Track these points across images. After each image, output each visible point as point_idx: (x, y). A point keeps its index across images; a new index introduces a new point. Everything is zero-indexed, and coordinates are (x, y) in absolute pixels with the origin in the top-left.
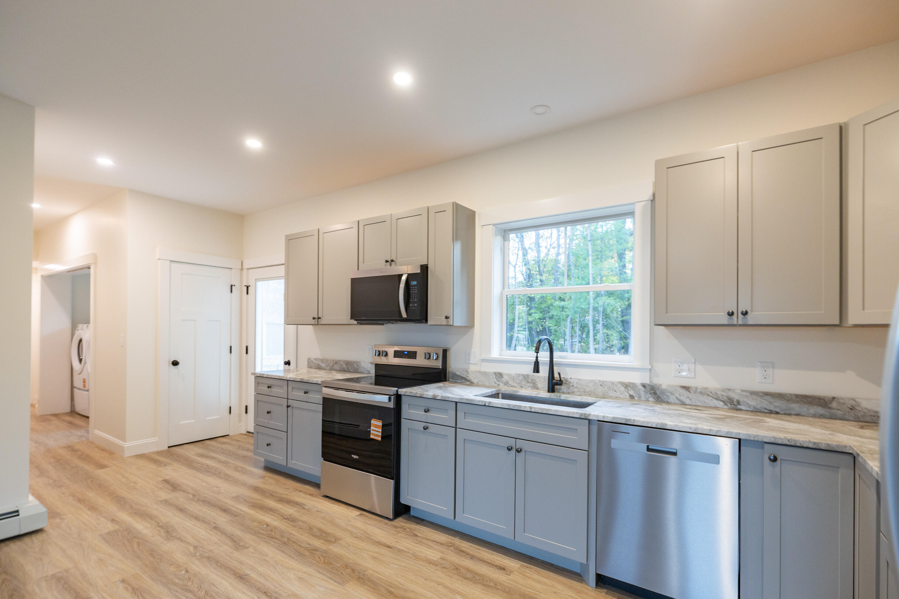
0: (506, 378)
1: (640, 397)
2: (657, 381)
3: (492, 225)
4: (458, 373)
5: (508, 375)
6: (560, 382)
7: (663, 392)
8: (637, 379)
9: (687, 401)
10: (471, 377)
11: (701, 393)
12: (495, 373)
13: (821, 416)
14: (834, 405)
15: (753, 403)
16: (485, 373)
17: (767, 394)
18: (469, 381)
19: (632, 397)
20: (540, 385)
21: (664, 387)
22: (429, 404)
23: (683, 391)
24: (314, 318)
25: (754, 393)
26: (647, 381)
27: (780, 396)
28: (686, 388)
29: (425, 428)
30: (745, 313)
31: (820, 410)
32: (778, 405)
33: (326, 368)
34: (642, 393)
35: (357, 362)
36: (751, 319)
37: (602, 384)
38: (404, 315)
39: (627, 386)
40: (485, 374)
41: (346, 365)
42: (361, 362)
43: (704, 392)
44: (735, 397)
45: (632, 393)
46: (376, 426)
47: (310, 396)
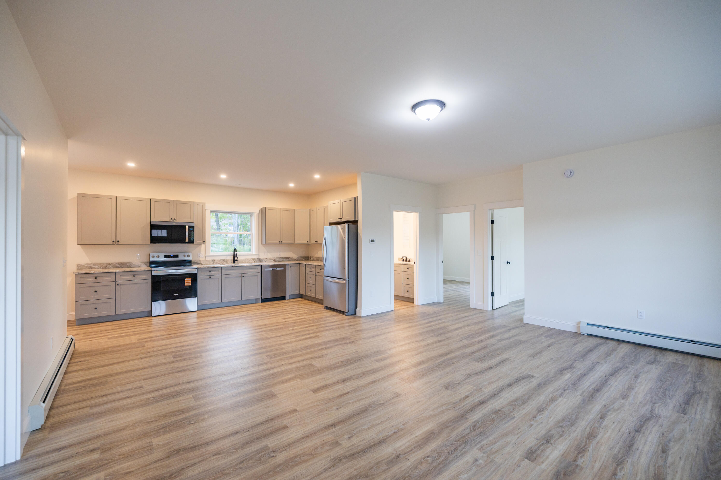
0: (216, 261)
1: (256, 262)
2: (260, 257)
3: (210, 210)
4: (196, 262)
5: (217, 260)
6: (237, 260)
7: (262, 260)
8: (255, 257)
9: (267, 261)
10: (202, 262)
11: (269, 259)
12: (212, 260)
13: (288, 261)
14: (290, 258)
15: (278, 260)
16: (208, 260)
17: (280, 258)
18: (201, 264)
19: (255, 262)
20: (229, 262)
21: (262, 259)
22: (210, 269)
23: (266, 259)
24: (113, 241)
25: (278, 258)
26: (258, 258)
27: (282, 258)
28: (266, 258)
29: (210, 277)
30: (282, 242)
31: (288, 260)
32: (282, 259)
34: (257, 261)
35: (128, 263)
36: (282, 243)
37: (247, 259)
38: (187, 240)
39: (253, 259)
41: (119, 264)
43: (270, 259)
44: (275, 259)
45: (255, 261)
46: (188, 281)
47: (137, 277)
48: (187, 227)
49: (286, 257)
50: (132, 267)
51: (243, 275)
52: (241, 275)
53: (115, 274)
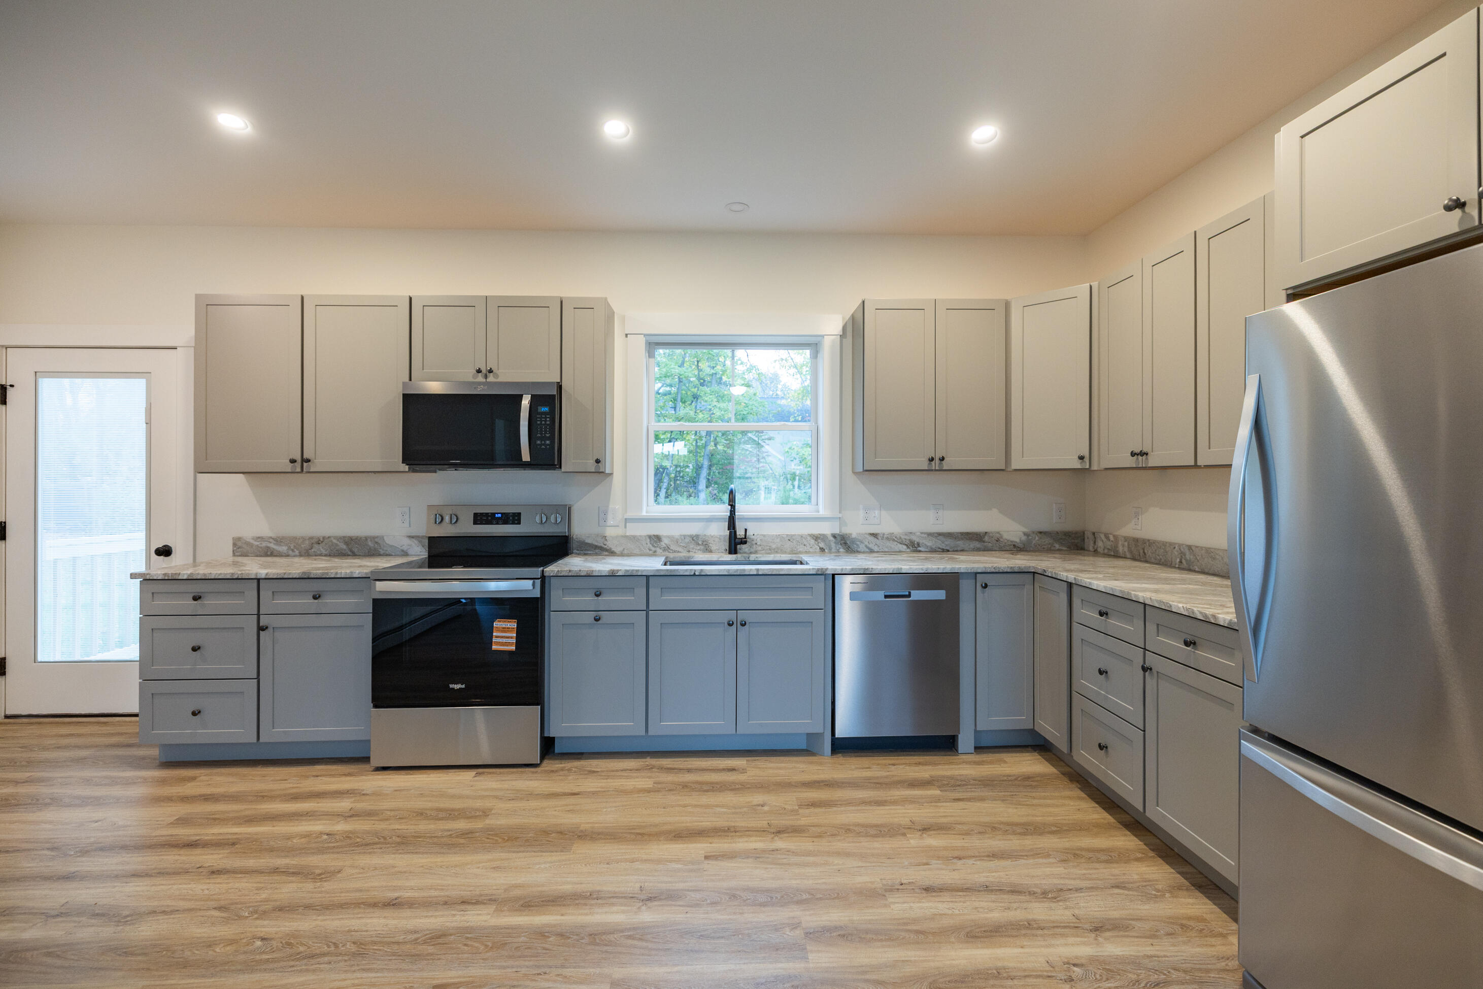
0: (665, 541)
1: (830, 549)
2: (846, 530)
3: (643, 336)
4: (589, 541)
5: (668, 537)
6: (744, 541)
7: (853, 541)
8: (827, 529)
9: (876, 549)
10: (611, 545)
11: (888, 539)
12: (650, 537)
13: (978, 550)
14: (986, 538)
15: (929, 544)
16: (634, 537)
17: (940, 534)
18: (607, 550)
19: (822, 550)
20: (714, 547)
21: (854, 536)
22: (599, 584)
23: (872, 539)
24: (293, 461)
25: (930, 534)
26: (837, 531)
27: (949, 535)
28: (874, 535)
29: (597, 619)
30: (942, 459)
31: (977, 544)
32: (949, 543)
33: (290, 553)
34: (833, 545)
35: (373, 538)
36: (945, 465)
37: (790, 538)
38: (526, 457)
39: (816, 538)
40: (634, 539)
41: (346, 543)
42: (385, 538)
43: (890, 538)
44: (916, 539)
45: (822, 545)
46: (504, 630)
47: (330, 602)
48: (526, 402)
49: (968, 534)
50: (382, 552)
51: (742, 615)
52: (732, 615)
53: (255, 583)
